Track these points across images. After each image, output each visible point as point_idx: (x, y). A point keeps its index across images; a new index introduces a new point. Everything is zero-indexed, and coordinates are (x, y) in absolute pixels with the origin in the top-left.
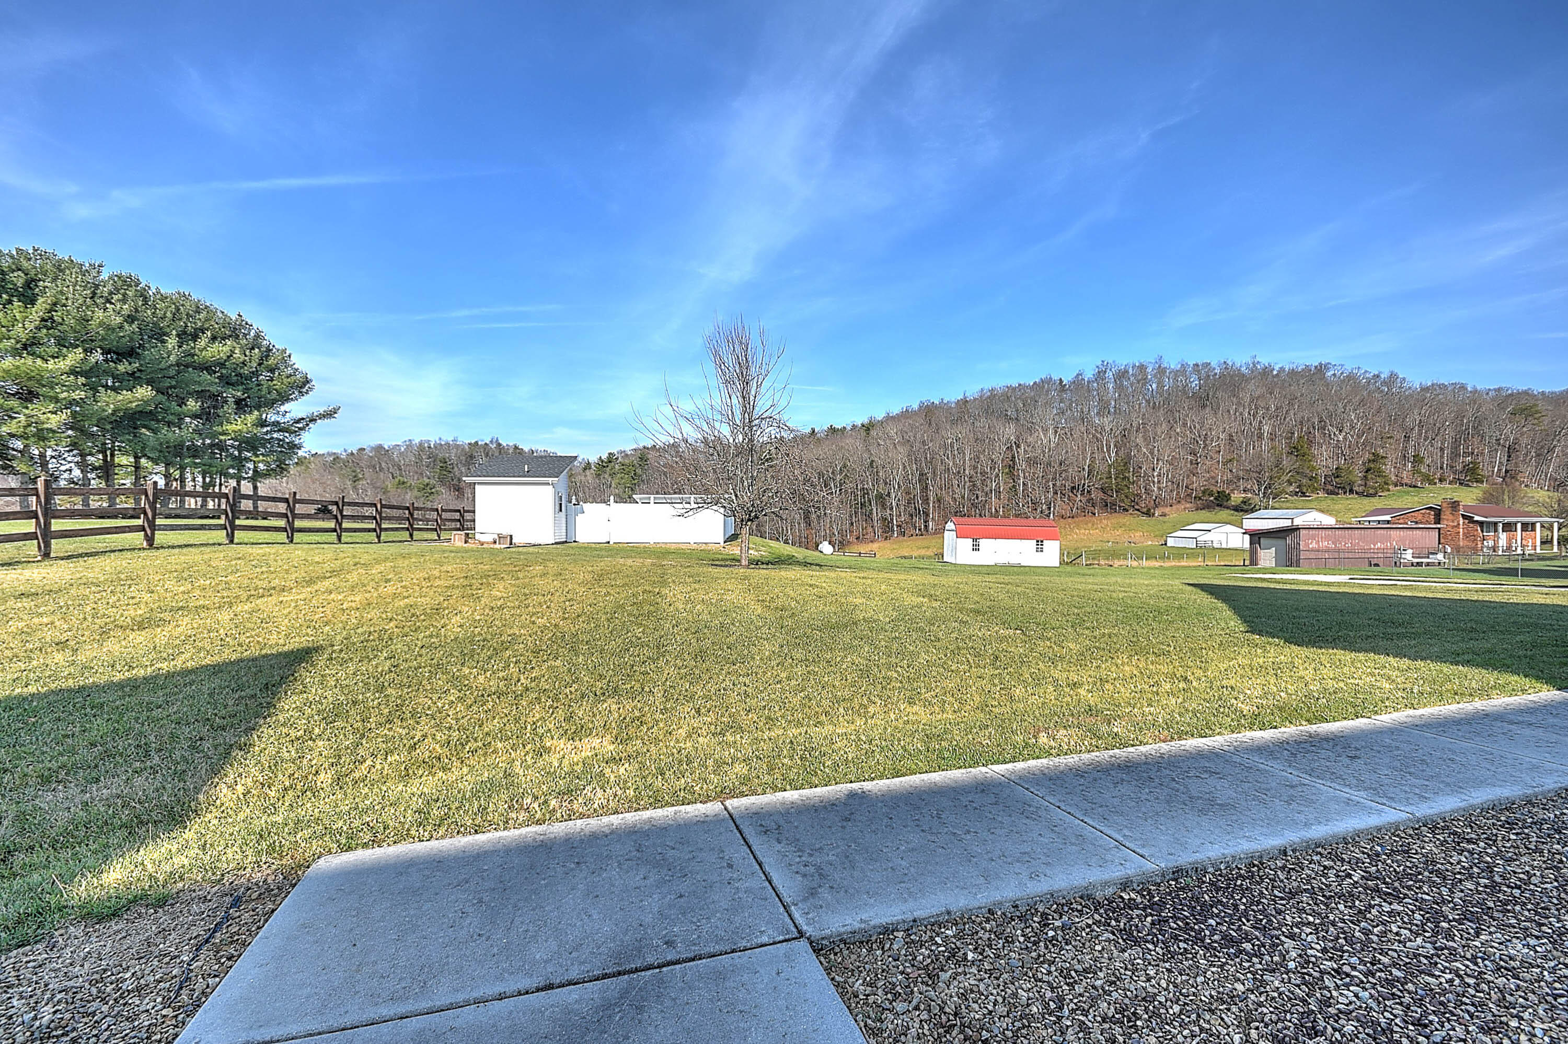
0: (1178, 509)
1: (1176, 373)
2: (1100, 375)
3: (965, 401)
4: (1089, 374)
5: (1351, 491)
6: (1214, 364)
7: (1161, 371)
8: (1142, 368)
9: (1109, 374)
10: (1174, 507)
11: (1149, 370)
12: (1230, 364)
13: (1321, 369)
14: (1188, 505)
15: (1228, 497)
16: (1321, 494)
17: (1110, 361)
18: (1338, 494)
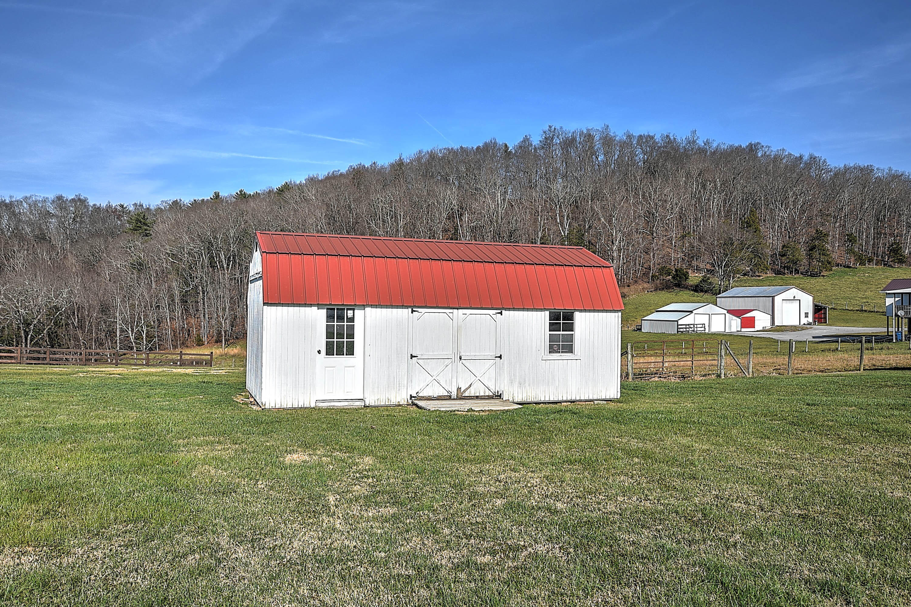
0: (636, 290)
1: (623, 145)
2: (547, 142)
3: (400, 164)
4: (536, 141)
5: (797, 272)
6: (658, 138)
7: (608, 141)
8: (589, 137)
9: (556, 141)
10: (632, 287)
11: (597, 138)
12: (672, 138)
13: (752, 149)
14: (646, 285)
15: (686, 277)
16: (770, 274)
17: (558, 127)
18: (784, 274)
